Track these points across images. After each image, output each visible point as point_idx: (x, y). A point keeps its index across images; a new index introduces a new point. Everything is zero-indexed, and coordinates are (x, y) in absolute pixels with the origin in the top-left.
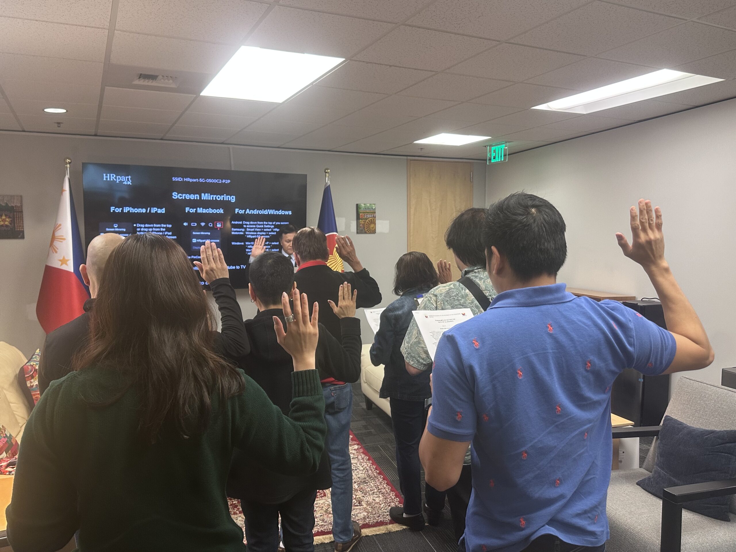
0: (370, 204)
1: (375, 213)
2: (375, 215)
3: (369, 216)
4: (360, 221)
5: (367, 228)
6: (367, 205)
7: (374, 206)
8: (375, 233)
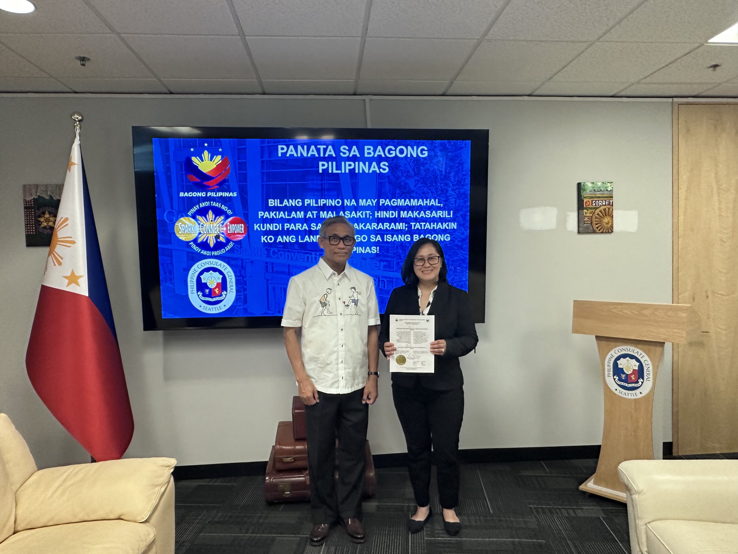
0: (604, 183)
1: (612, 197)
2: (611, 201)
3: (601, 202)
4: (585, 213)
5: (598, 224)
6: (596, 184)
7: (611, 186)
8: (612, 232)
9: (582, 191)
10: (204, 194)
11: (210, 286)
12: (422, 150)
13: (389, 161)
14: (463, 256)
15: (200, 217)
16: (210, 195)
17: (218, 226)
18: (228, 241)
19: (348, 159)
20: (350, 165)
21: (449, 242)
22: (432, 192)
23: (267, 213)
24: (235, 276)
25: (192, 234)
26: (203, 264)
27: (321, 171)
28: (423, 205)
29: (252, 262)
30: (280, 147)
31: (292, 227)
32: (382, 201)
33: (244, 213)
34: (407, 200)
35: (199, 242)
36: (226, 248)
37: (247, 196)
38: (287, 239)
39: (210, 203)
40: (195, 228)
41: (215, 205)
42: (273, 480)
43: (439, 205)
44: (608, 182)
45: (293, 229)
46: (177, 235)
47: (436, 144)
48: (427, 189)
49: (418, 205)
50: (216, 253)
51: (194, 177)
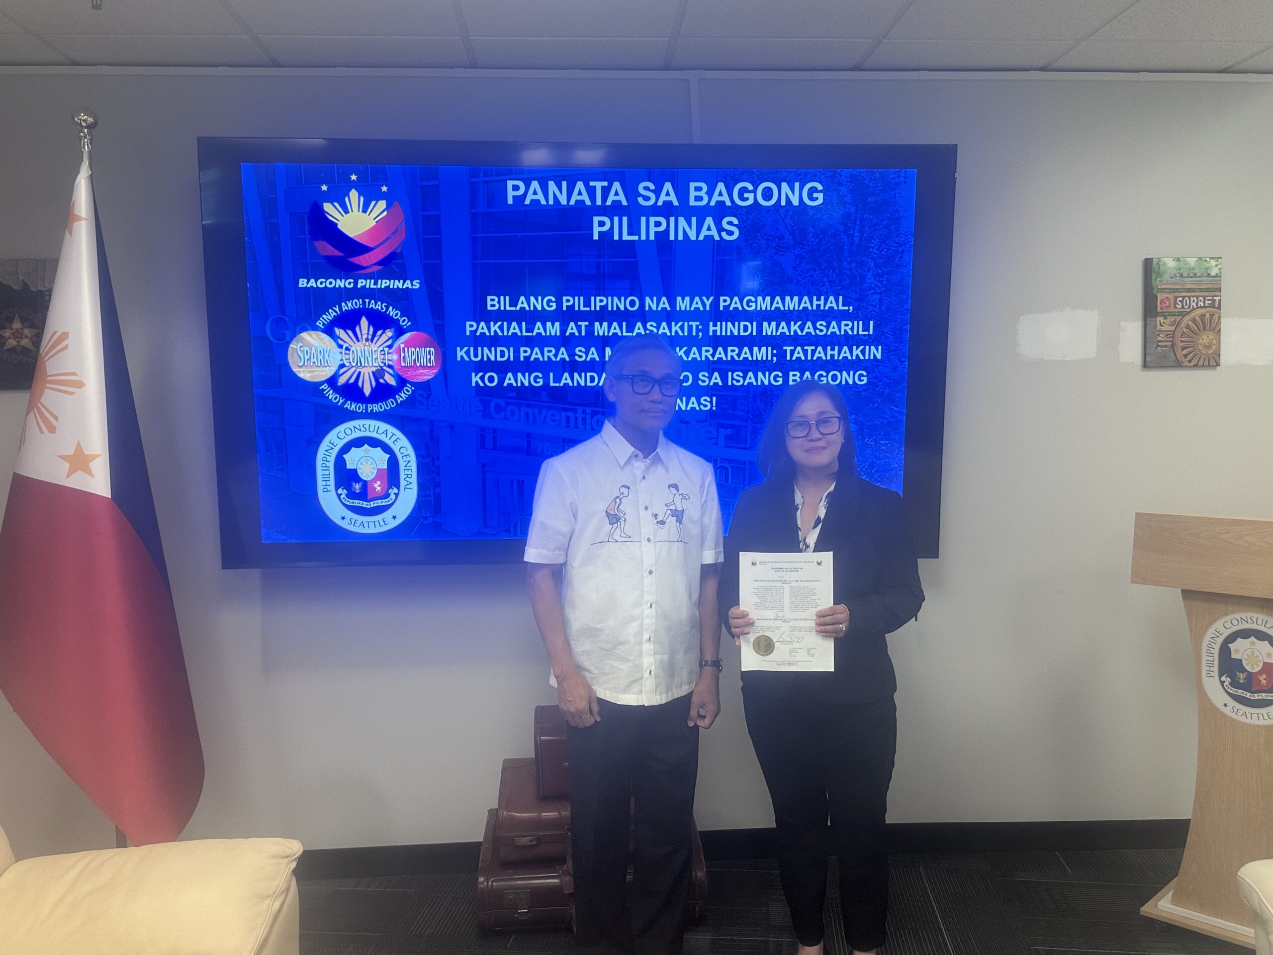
0: (1200, 259)
1: (1219, 290)
2: (1217, 298)
3: (1194, 301)
4: (1158, 323)
5: (1187, 348)
6: (1186, 261)
7: (1216, 265)
8: (1218, 365)
9: (1154, 277)
10: (350, 283)
11: (363, 477)
12: (813, 190)
13: (741, 214)
14: (893, 417)
15: (341, 331)
16: (363, 284)
17: (381, 351)
18: (402, 382)
19: (655, 210)
20: (658, 224)
21: (865, 388)
22: (830, 281)
23: (483, 324)
24: (417, 456)
25: (326, 366)
26: (348, 432)
27: (596, 237)
28: (810, 308)
29: (452, 427)
30: (510, 184)
31: (536, 354)
32: (725, 301)
33: (436, 325)
34: (778, 298)
35: (339, 384)
36: (397, 396)
37: (442, 289)
38: (524, 380)
39: (364, 302)
40: (331, 354)
41: (374, 306)
42: (494, 884)
43: (847, 308)
44: (1212, 258)
45: (537, 359)
46: (294, 370)
47: (843, 178)
48: (820, 274)
49: (801, 308)
50: (375, 408)
51: (329, 247)
